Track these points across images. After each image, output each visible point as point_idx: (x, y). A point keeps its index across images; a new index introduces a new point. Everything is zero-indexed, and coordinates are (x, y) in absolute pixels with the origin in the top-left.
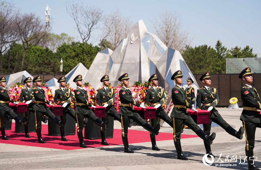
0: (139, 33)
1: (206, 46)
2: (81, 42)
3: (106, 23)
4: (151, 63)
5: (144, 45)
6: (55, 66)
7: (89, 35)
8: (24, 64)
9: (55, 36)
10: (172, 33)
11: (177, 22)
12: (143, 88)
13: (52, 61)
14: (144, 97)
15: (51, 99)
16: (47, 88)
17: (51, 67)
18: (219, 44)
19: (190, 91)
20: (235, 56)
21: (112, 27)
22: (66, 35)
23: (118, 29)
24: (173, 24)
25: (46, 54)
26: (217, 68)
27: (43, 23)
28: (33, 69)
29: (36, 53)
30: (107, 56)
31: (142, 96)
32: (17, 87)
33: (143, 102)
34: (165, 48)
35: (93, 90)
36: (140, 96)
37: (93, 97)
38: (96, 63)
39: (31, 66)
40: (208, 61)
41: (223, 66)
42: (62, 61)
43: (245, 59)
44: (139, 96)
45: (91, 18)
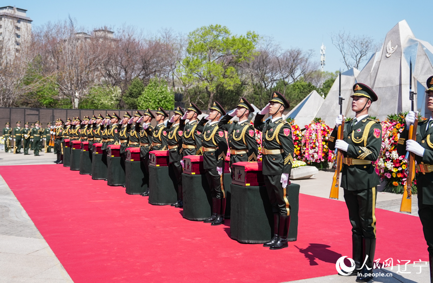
9: (329, 74)
12: (395, 125)
14: (396, 142)
25: (308, 89)
30: (352, 79)
31: (393, 139)
33: (394, 150)
35: (327, 128)
36: (389, 139)
37: (327, 138)
44: (387, 139)
45: (359, 48)
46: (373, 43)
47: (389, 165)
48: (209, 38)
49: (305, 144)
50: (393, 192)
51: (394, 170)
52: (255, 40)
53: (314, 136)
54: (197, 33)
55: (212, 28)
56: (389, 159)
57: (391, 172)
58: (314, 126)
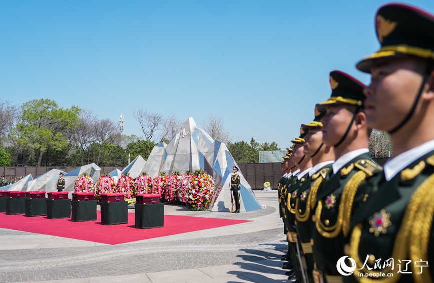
0: (190, 128)
1: (243, 142)
2: (146, 140)
3: (164, 125)
4: (200, 154)
5: (193, 138)
6: (124, 159)
7: (151, 135)
8: (100, 158)
9: (126, 137)
10: (217, 132)
11: (221, 123)
13: (122, 156)
15: (113, 187)
16: (110, 177)
17: (121, 161)
18: (253, 141)
19: (236, 178)
20: (265, 150)
21: (170, 128)
22: (135, 136)
23: (174, 129)
24: (217, 126)
25: (118, 150)
26: (252, 159)
27: (115, 125)
28: (107, 162)
29: (110, 149)
30: (163, 149)
32: (83, 177)
34: (212, 141)
38: (153, 155)
39: (106, 159)
40: (245, 154)
41: (257, 158)
42: (129, 155)
43: (273, 151)
45: (153, 121)
46: (162, 118)
47: (191, 197)
48: (40, 109)
49: (137, 188)
50: (192, 210)
51: (193, 199)
52: (78, 113)
53: (143, 183)
54: (30, 104)
55: (42, 102)
56: (191, 194)
57: (192, 200)
58: (142, 177)
